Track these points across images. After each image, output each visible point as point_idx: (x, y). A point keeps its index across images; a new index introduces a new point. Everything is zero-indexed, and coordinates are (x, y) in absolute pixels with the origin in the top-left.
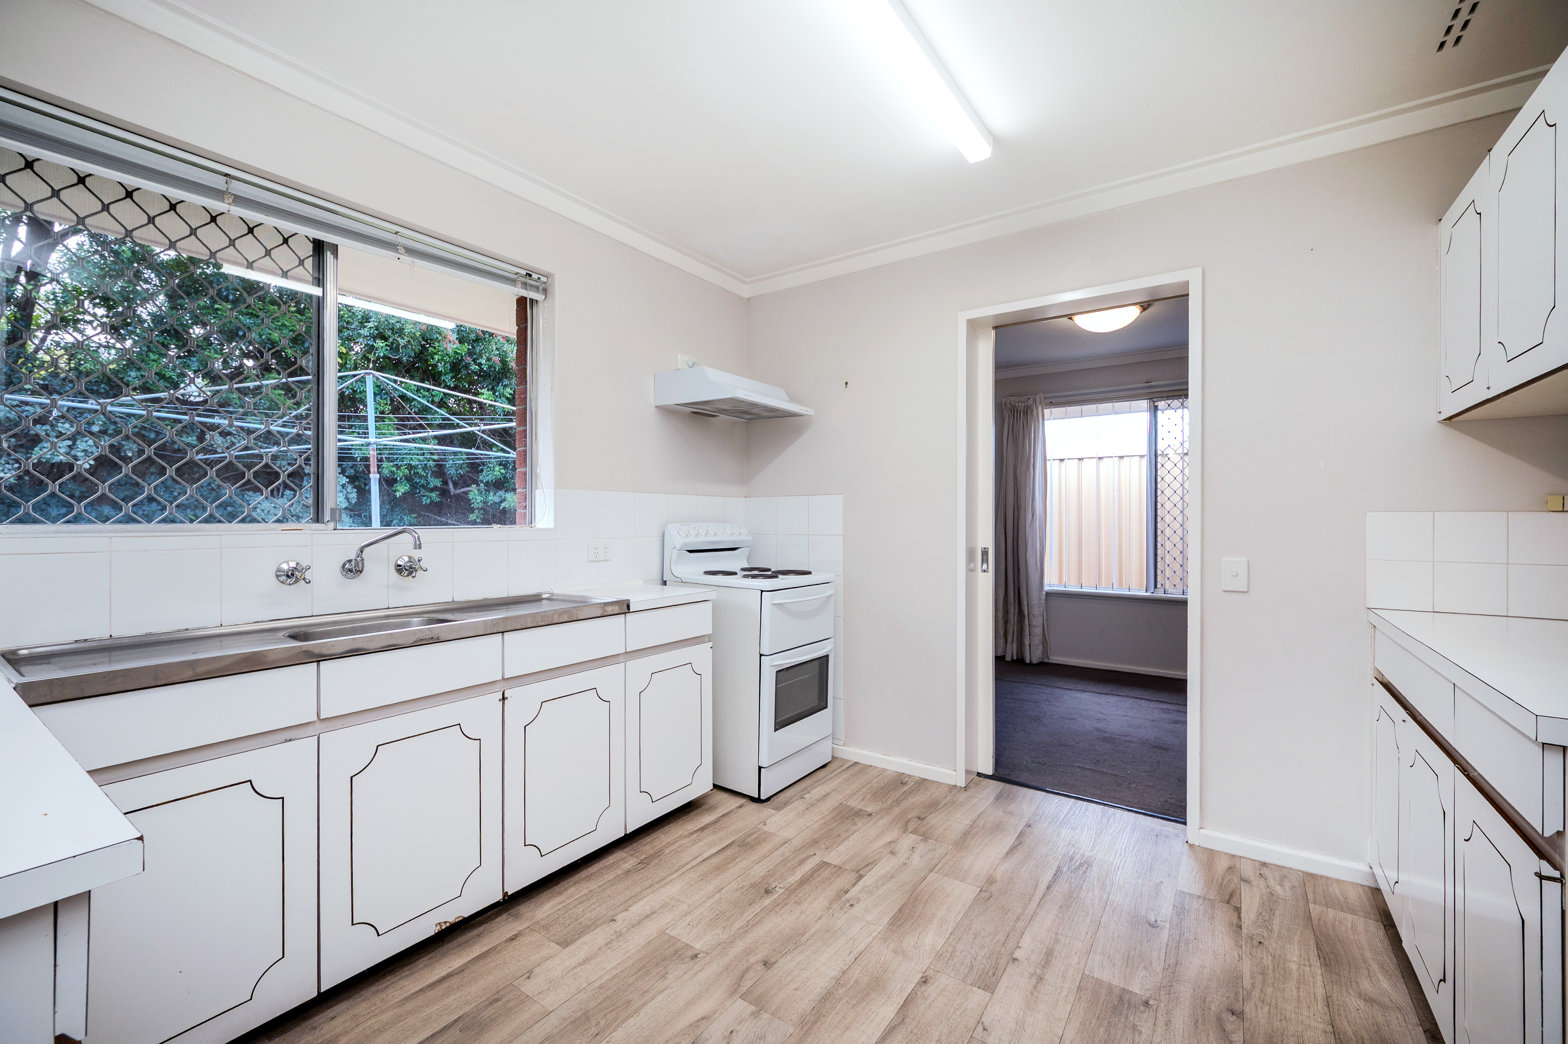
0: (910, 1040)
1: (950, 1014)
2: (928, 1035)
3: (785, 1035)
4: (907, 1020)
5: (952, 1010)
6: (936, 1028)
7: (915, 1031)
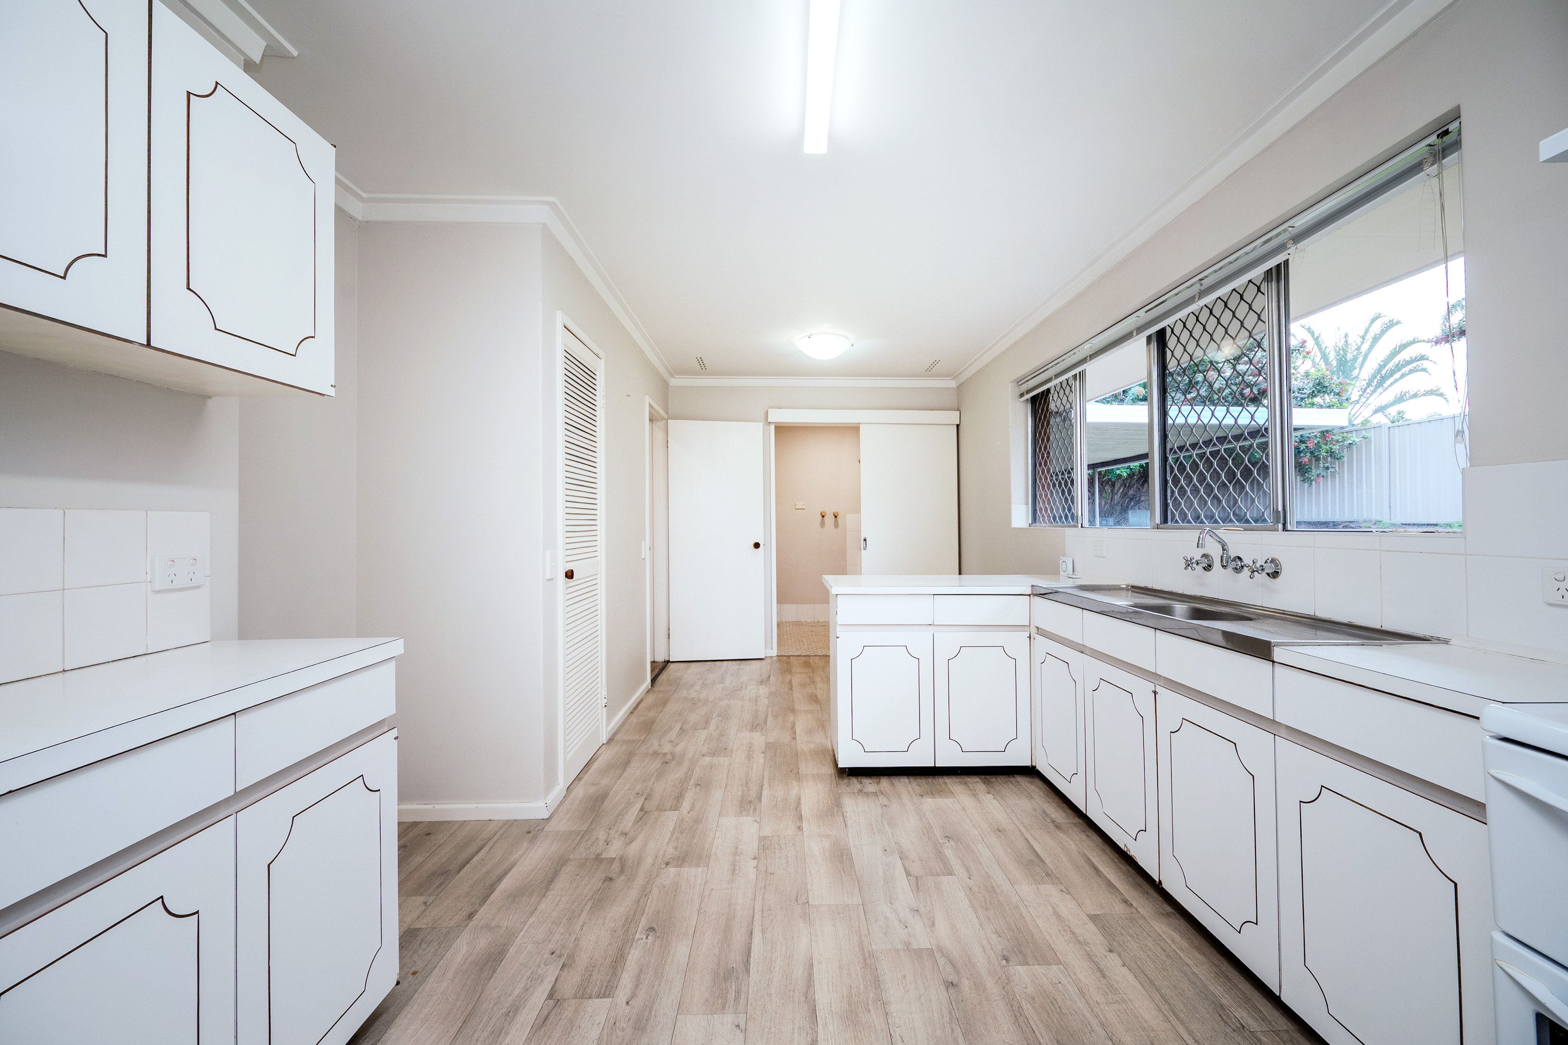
0: (791, 984)
1: (772, 1024)
2: (780, 996)
3: (874, 942)
4: (803, 999)
5: (773, 1029)
6: (778, 1004)
7: (792, 994)
